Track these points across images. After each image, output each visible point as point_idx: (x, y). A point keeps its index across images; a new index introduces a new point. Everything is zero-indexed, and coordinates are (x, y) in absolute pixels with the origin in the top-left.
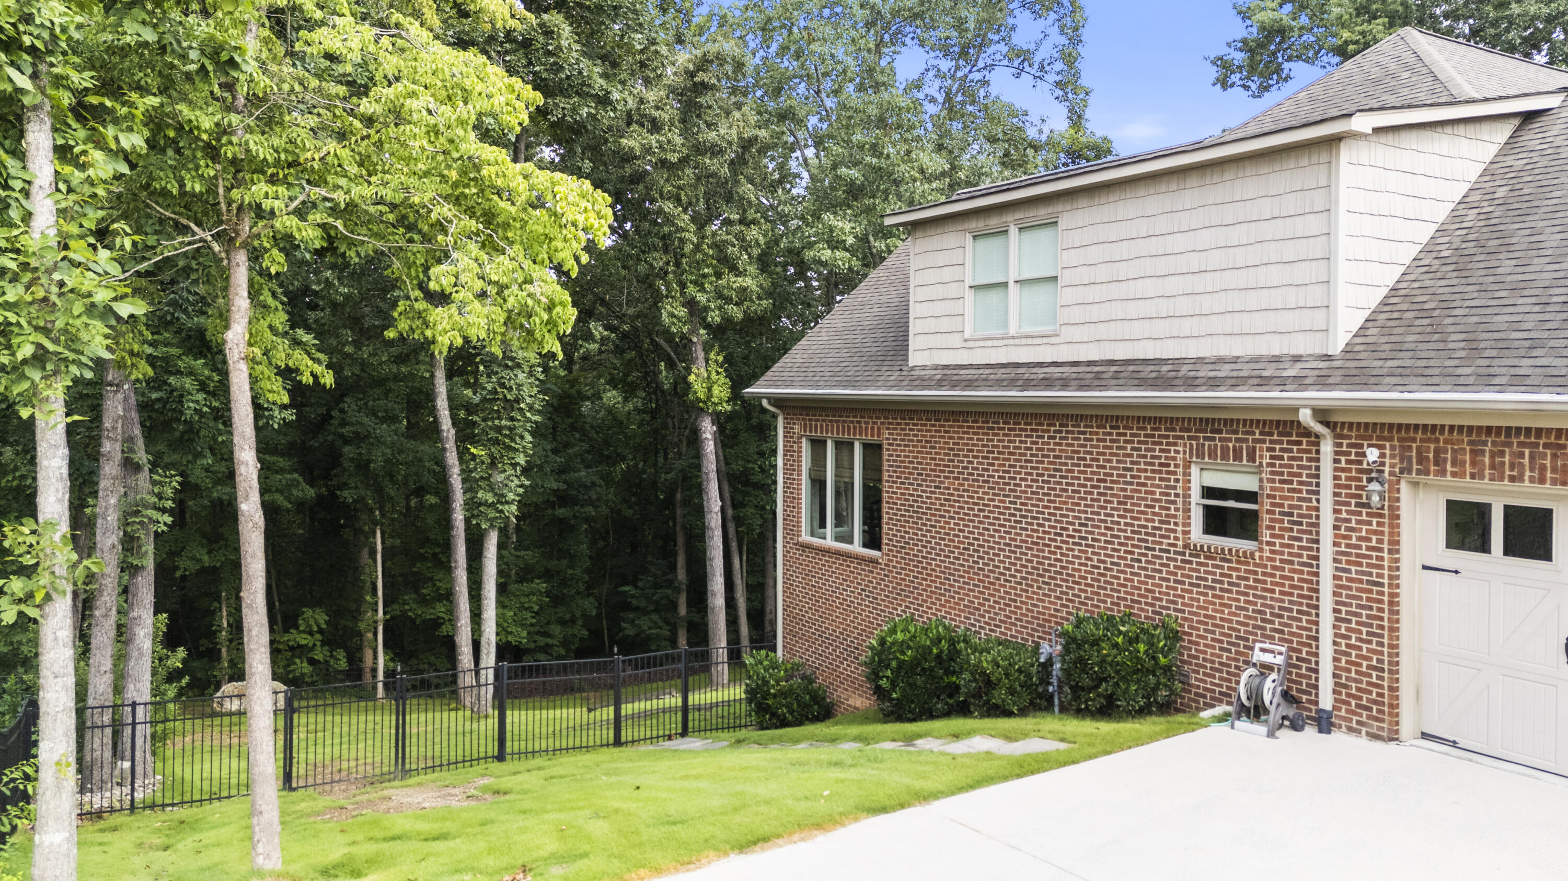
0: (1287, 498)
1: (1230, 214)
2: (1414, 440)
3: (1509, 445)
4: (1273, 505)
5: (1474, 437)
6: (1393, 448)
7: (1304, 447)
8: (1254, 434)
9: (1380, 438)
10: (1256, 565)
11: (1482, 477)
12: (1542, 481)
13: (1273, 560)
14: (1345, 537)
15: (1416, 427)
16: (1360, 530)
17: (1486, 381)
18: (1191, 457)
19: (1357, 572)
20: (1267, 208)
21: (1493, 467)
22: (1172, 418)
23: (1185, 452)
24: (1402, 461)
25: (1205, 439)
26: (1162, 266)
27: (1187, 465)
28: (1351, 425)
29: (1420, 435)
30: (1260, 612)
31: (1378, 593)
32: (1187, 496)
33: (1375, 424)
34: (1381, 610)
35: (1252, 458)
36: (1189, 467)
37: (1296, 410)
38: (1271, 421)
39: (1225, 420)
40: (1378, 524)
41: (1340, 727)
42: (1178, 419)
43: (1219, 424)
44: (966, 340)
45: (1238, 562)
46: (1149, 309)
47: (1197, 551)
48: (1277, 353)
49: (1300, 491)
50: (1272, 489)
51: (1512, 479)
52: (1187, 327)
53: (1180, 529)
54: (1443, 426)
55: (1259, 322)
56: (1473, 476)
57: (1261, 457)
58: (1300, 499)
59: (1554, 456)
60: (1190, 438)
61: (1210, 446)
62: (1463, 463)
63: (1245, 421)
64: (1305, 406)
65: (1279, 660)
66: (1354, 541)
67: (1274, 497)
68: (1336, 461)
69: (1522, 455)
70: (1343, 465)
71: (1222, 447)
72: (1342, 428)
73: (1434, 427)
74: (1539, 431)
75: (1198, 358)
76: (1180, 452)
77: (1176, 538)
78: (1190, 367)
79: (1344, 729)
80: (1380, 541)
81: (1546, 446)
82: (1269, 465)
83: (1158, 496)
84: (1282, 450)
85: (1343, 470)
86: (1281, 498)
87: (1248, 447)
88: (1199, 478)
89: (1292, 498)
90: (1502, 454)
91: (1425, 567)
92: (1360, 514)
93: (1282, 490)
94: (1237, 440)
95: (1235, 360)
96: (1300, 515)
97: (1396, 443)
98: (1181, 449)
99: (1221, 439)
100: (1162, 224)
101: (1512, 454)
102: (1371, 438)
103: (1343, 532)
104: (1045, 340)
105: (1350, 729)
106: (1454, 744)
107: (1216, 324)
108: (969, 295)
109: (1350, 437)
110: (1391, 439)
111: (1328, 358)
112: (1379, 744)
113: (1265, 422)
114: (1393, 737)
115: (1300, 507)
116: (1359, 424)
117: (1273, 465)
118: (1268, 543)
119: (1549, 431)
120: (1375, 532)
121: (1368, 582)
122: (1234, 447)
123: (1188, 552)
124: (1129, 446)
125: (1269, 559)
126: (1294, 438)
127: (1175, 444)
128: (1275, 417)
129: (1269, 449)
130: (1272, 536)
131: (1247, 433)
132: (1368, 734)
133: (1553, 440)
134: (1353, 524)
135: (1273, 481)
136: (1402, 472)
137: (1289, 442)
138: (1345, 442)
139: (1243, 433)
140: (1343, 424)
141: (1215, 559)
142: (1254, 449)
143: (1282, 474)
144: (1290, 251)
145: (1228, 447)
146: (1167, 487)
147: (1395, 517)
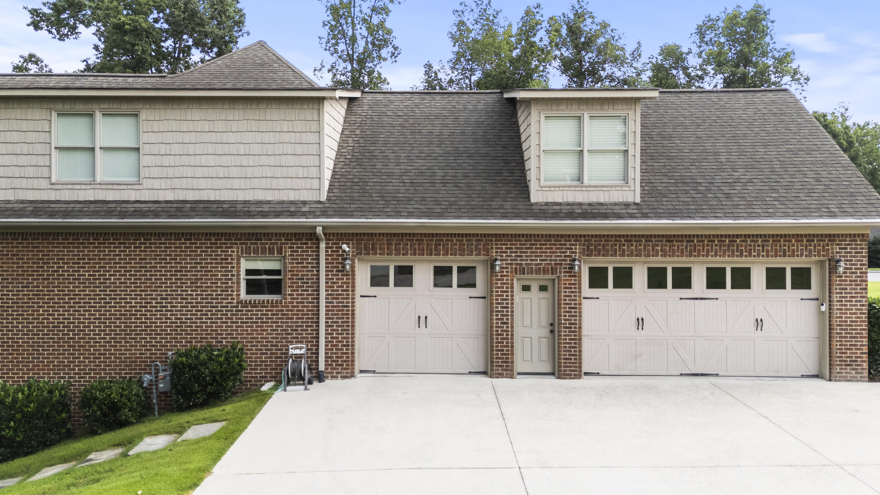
0: (300, 271)
1: (263, 126)
2: (363, 240)
3: (403, 240)
4: (292, 275)
5: (389, 238)
6: (353, 244)
7: (309, 245)
8: (281, 240)
9: (347, 240)
10: (282, 307)
11: (391, 255)
12: (415, 254)
13: (293, 303)
14: (331, 287)
15: (364, 234)
16: (338, 283)
17: (398, 214)
18: (242, 254)
19: (337, 303)
20: (285, 126)
21: (396, 250)
22: (230, 234)
23: (238, 252)
24: (357, 250)
25: (251, 244)
26: (220, 149)
27: (238, 260)
28: (334, 234)
29: (366, 238)
30: (285, 330)
31: (347, 310)
32: (239, 275)
33: (345, 233)
34: (348, 318)
35: (280, 252)
36: (240, 260)
37: (315, 227)
38: (291, 233)
39: (264, 234)
40: (347, 279)
41: (328, 377)
42: (233, 234)
43: (261, 236)
44: (53, 184)
45: (272, 307)
46: (212, 172)
47: (245, 304)
48: (293, 199)
49: (308, 267)
50: (291, 267)
51: (403, 254)
52: (236, 184)
53: (235, 293)
54: (376, 234)
55: (282, 183)
56: (388, 255)
57: (285, 252)
58: (307, 271)
59: (419, 244)
60: (241, 244)
61: (254, 248)
62: (384, 249)
63: (276, 234)
64: (319, 226)
65: (303, 351)
66: (335, 288)
67: (293, 271)
68: (327, 251)
69: (407, 244)
70: (330, 253)
71: (262, 248)
72: (329, 236)
73: (372, 234)
74: (414, 234)
75: (245, 201)
76: (234, 251)
77: (233, 299)
78: (242, 205)
79: (330, 378)
80: (348, 287)
81: (416, 240)
82: (290, 255)
83: (219, 277)
84: (297, 247)
85: (330, 255)
86: (297, 271)
87: (277, 247)
88: (245, 265)
89: (303, 271)
90: (400, 244)
91: (362, 296)
92: (338, 275)
93: (298, 267)
94: (271, 244)
95: (269, 202)
96: (307, 279)
97: (355, 242)
98: (235, 250)
99: (261, 244)
100: (220, 126)
101: (404, 244)
102: (343, 240)
103: (330, 284)
104: (129, 187)
105: (333, 377)
106: (374, 372)
107: (256, 183)
108: (54, 152)
109: (333, 240)
110: (352, 240)
111: (320, 202)
112: (347, 380)
113: (288, 234)
114: (352, 376)
115: (307, 275)
116: (338, 234)
117: (293, 255)
118: (290, 295)
119: (418, 234)
120: (345, 283)
121: (342, 306)
122: (269, 248)
123: (240, 305)
124: (199, 250)
125: (290, 302)
126: (304, 241)
127: (232, 247)
128: (294, 231)
129: (290, 248)
130: (292, 291)
131: (277, 240)
132: (341, 377)
133: (419, 237)
134: (335, 280)
135: (293, 263)
136: (357, 254)
137: (301, 244)
138: (330, 242)
139: (275, 240)
140: (330, 234)
141: (258, 307)
142: (281, 248)
143: (298, 259)
144: (299, 149)
145: (266, 248)
146: (226, 271)
147: (354, 275)
